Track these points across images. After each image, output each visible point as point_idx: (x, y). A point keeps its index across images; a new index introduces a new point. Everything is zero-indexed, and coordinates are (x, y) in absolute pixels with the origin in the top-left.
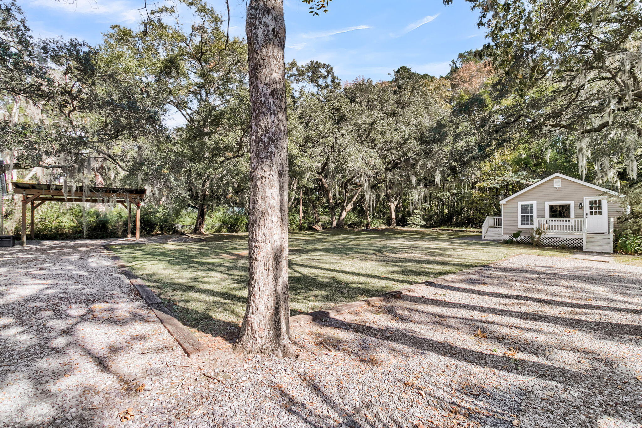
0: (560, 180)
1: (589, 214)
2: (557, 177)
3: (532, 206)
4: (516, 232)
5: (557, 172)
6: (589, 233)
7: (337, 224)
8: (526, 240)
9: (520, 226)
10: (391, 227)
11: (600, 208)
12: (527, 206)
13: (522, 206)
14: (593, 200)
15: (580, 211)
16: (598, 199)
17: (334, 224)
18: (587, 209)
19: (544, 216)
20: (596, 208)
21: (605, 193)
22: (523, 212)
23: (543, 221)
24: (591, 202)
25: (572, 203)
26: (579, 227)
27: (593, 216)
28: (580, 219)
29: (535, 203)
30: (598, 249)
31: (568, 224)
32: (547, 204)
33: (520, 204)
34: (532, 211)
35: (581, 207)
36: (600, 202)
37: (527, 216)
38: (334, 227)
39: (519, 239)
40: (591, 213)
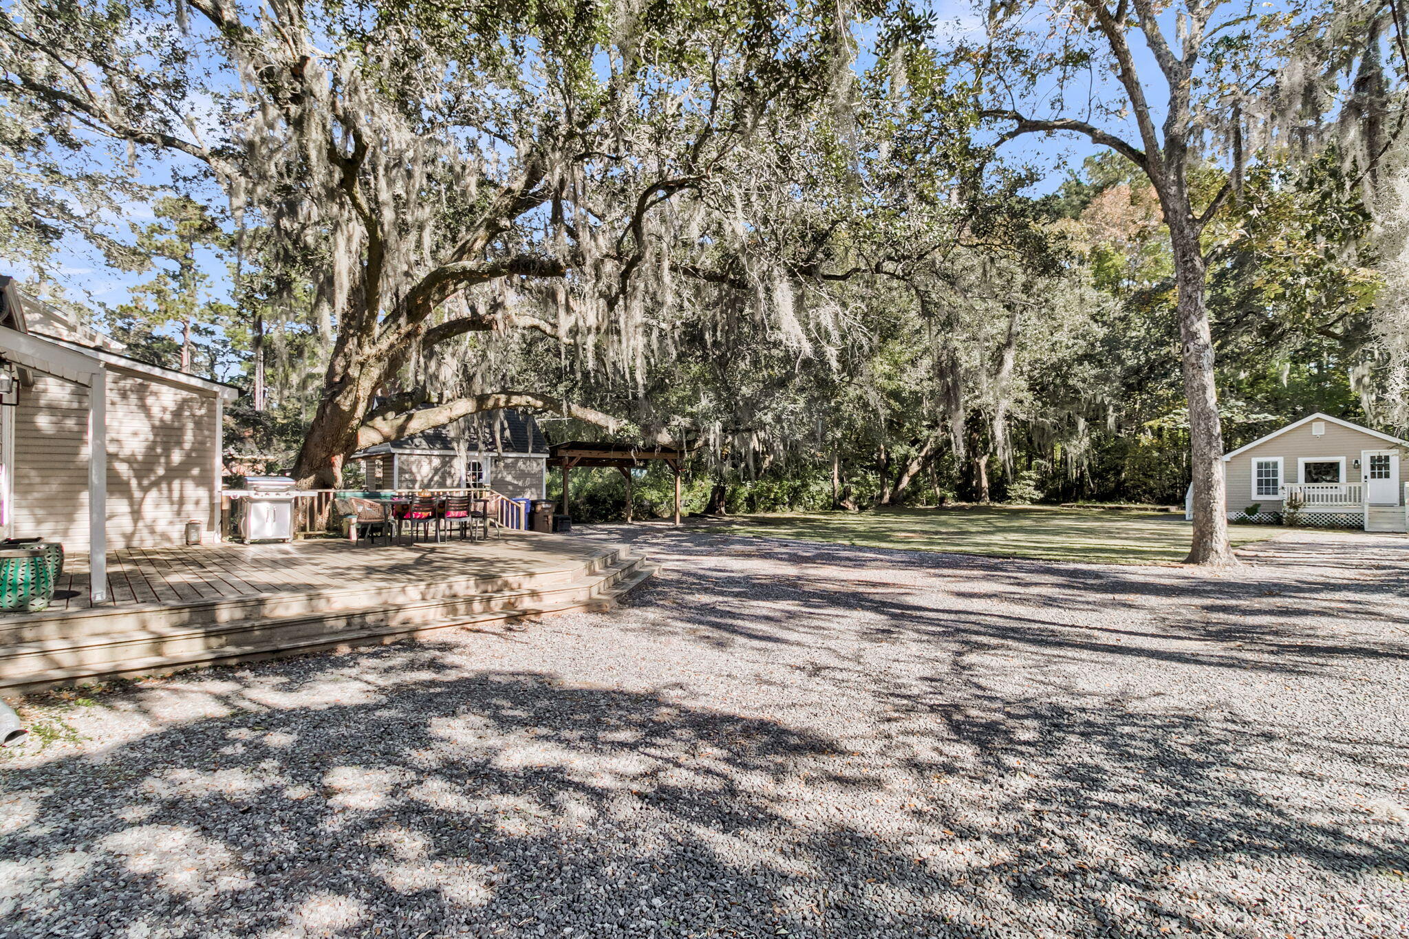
0: (1323, 423)
1: (1369, 476)
2: (1318, 419)
3: (1275, 464)
4: (1250, 505)
5: (1319, 410)
6: (1371, 505)
7: (891, 499)
8: (1265, 518)
9: (1255, 497)
10: (982, 504)
11: (1387, 467)
12: (1267, 465)
13: (1260, 465)
14: (1376, 455)
15: (1355, 471)
16: (1384, 453)
17: (886, 499)
18: (1366, 469)
19: (1295, 481)
20: (1380, 467)
21: (1397, 446)
22: (1260, 474)
23: (1296, 488)
24: (1372, 458)
25: (1342, 461)
26: (1356, 496)
27: (1376, 480)
28: (1357, 485)
29: (1280, 460)
30: (1387, 527)
31: (1334, 492)
32: (1301, 462)
33: (1255, 461)
34: (1275, 473)
35: (1357, 466)
36: (1387, 458)
37: (1267, 482)
38: (886, 505)
39: (1255, 517)
40: (1373, 475)
